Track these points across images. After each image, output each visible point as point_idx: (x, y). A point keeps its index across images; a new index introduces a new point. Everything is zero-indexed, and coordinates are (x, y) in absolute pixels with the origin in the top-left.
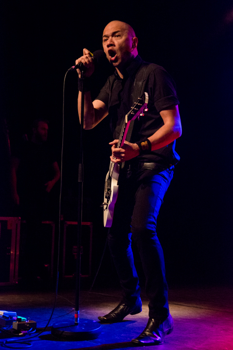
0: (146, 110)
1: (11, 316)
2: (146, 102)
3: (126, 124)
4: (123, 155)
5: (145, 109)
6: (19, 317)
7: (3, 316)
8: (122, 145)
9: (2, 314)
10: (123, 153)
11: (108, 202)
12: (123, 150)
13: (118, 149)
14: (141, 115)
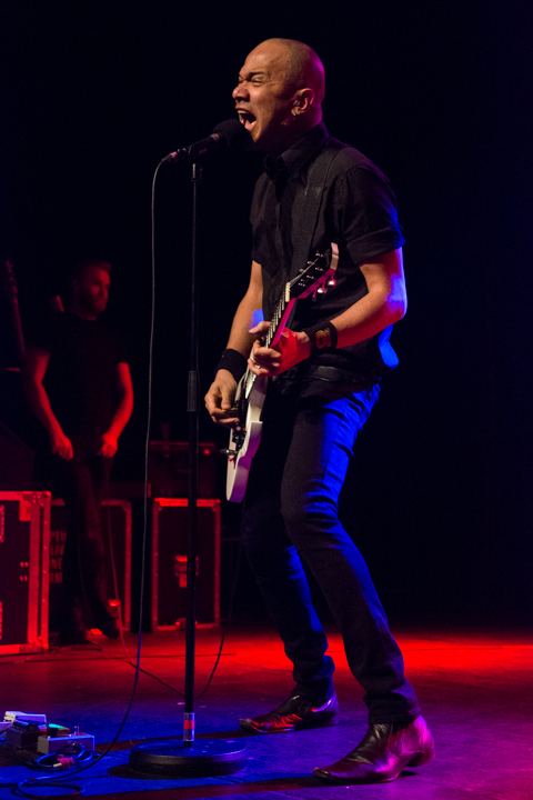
0: (331, 283)
1: (34, 724)
2: (334, 267)
3: (286, 304)
4: (276, 365)
5: (330, 279)
6: (52, 726)
7: (15, 723)
8: (275, 343)
9: (13, 720)
10: (276, 360)
11: (238, 448)
12: (277, 355)
13: (265, 350)
14: (320, 291)
